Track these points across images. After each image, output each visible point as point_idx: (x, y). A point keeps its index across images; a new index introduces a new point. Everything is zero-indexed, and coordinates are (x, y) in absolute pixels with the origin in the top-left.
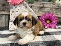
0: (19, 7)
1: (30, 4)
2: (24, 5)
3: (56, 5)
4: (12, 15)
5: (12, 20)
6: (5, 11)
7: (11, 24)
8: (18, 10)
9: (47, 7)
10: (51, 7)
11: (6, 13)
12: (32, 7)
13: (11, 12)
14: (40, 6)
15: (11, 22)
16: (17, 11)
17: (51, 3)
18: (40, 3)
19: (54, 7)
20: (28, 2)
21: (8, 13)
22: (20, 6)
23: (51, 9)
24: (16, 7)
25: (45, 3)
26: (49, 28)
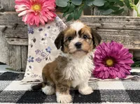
0: (48, 30)
2: (57, 25)
3: (132, 21)
4: (32, 46)
5: (33, 58)
6: (18, 38)
7: (30, 67)
8: (44, 37)
9: (110, 27)
10: (121, 26)
11: (21, 42)
13: (30, 41)
14: (94, 24)
15: (29, 62)
16: (43, 39)
17: (120, 18)
18: (94, 18)
19: (127, 27)
20: (67, 16)
21: (25, 44)
22: (49, 27)
23: (119, 32)
24: (41, 30)
25: (105, 18)
26: (109, 78)
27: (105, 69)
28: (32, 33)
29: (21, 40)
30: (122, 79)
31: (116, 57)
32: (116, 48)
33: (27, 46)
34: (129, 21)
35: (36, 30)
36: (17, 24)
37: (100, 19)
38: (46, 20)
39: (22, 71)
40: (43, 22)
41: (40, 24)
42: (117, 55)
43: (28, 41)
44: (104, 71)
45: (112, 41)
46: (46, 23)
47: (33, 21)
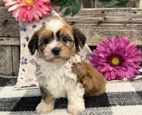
1: (69, 17)
3: (139, 13)
4: (25, 46)
5: (26, 60)
6: (9, 36)
7: (24, 70)
9: (114, 21)
11: (12, 42)
12: (74, 22)
13: (23, 40)
14: (96, 18)
15: (22, 64)
17: (125, 10)
18: (96, 11)
19: (134, 20)
20: (64, 10)
21: (16, 43)
22: (44, 23)
23: (125, 26)
24: (34, 27)
25: (108, 11)
26: (116, 79)
27: (111, 69)
28: (25, 30)
29: (12, 39)
30: (131, 80)
31: (122, 54)
32: (122, 45)
33: (19, 46)
34: (135, 13)
35: (29, 27)
36: (6, 21)
37: (103, 12)
38: (41, 15)
39: (13, 75)
40: (37, 17)
41: (34, 19)
42: (124, 52)
43: (20, 40)
44: (110, 72)
45: (117, 37)
46: (40, 18)
47: (25, 16)
